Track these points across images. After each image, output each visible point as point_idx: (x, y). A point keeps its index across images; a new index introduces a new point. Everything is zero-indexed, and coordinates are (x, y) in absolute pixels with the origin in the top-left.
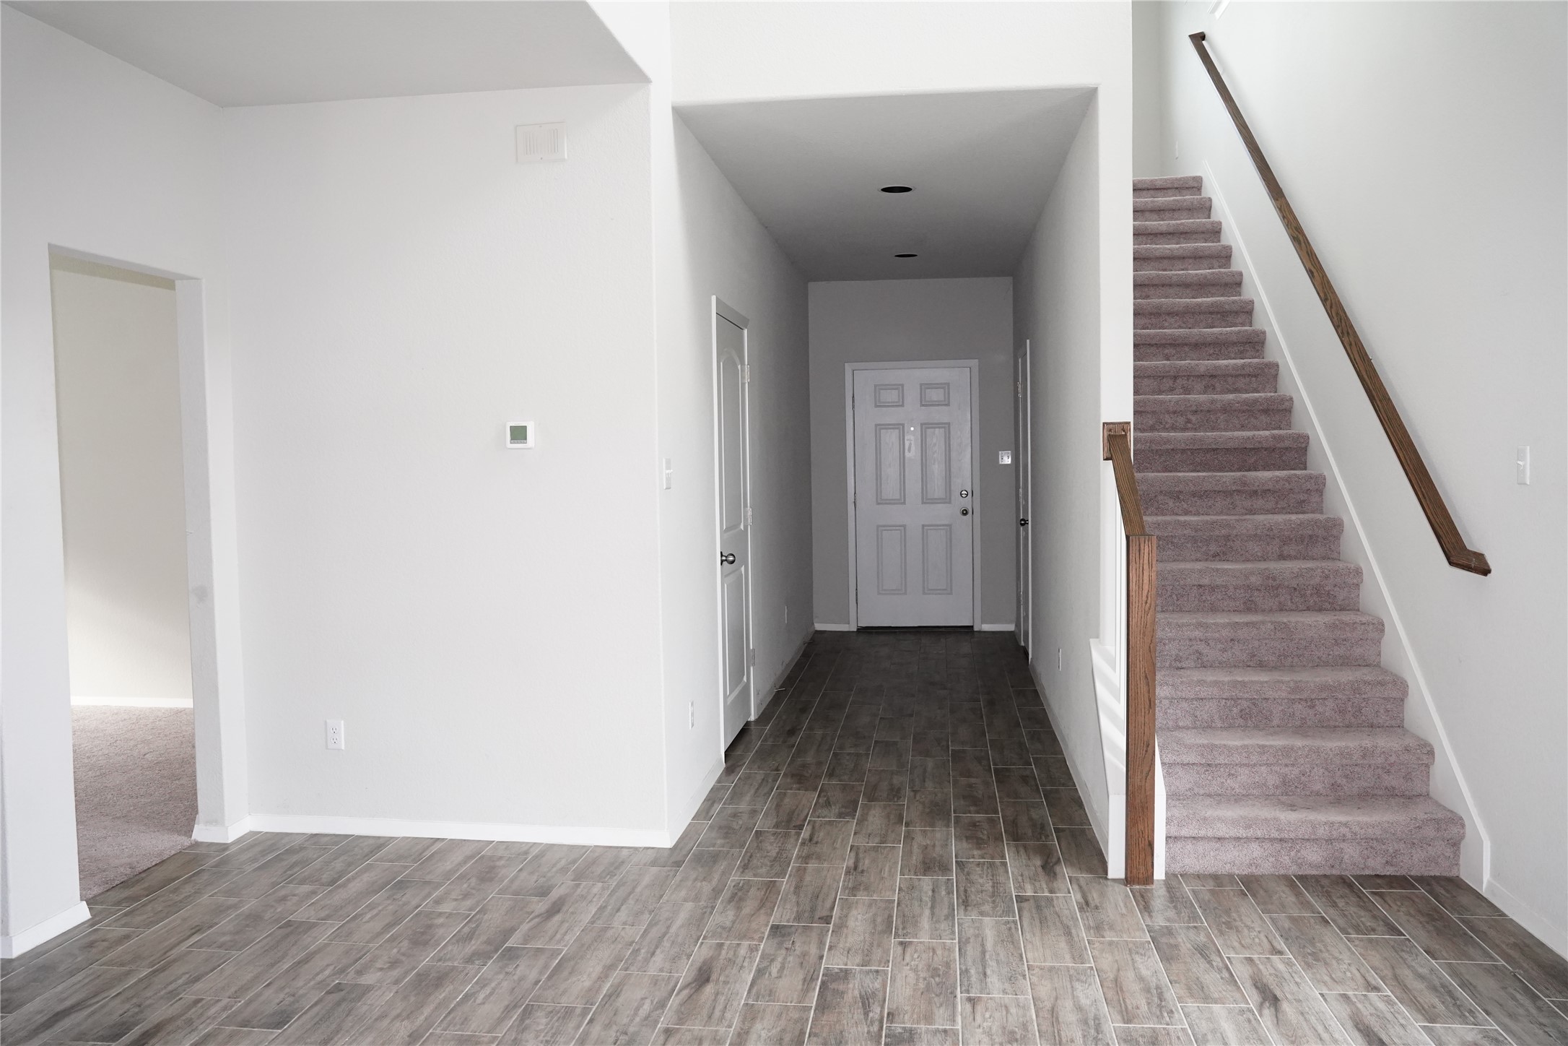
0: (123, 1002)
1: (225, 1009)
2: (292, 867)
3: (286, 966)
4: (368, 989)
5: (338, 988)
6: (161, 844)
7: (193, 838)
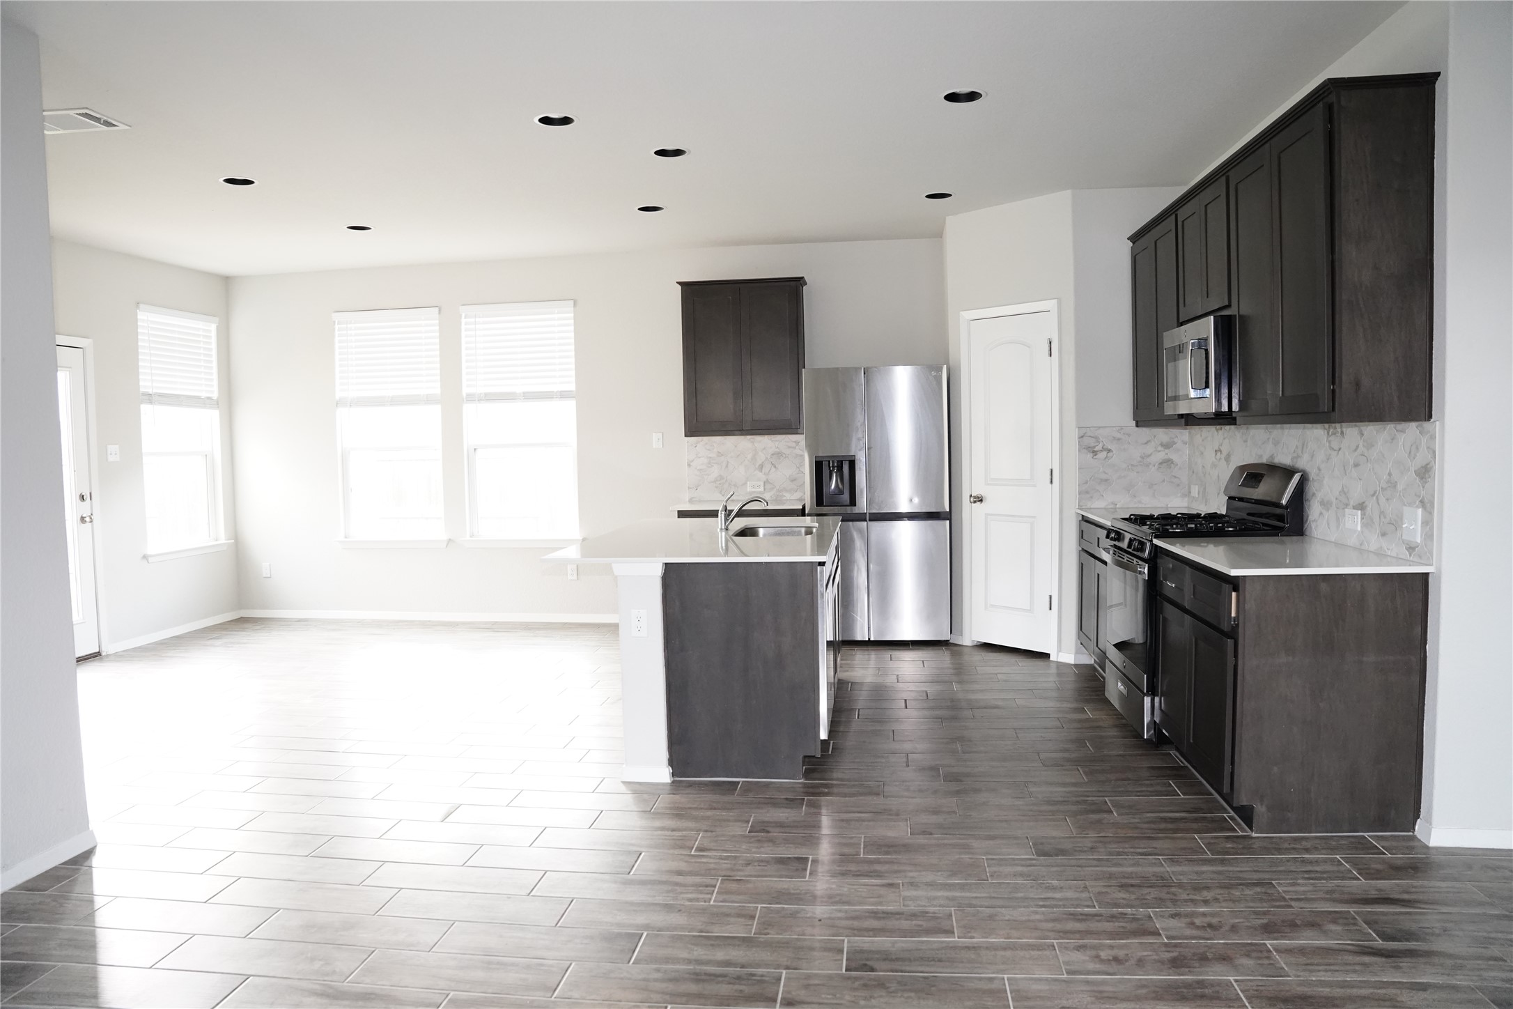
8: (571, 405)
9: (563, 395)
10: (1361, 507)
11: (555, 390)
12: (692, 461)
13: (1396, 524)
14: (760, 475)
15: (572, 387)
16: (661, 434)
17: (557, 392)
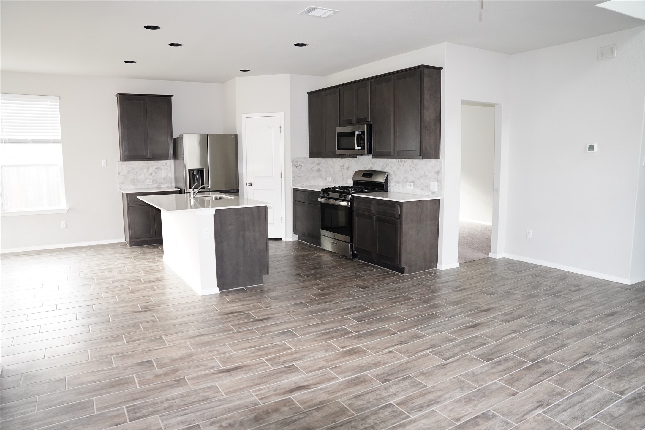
0: (460, 283)
1: (481, 289)
2: (510, 267)
3: (498, 285)
4: (515, 294)
5: (508, 292)
6: (482, 256)
7: (489, 256)
8: (59, 147)
9: (55, 142)
10: (413, 182)
11: (50, 139)
12: (121, 172)
13: (428, 186)
14: (151, 177)
15: (60, 138)
16: (105, 160)
17: (51, 140)
